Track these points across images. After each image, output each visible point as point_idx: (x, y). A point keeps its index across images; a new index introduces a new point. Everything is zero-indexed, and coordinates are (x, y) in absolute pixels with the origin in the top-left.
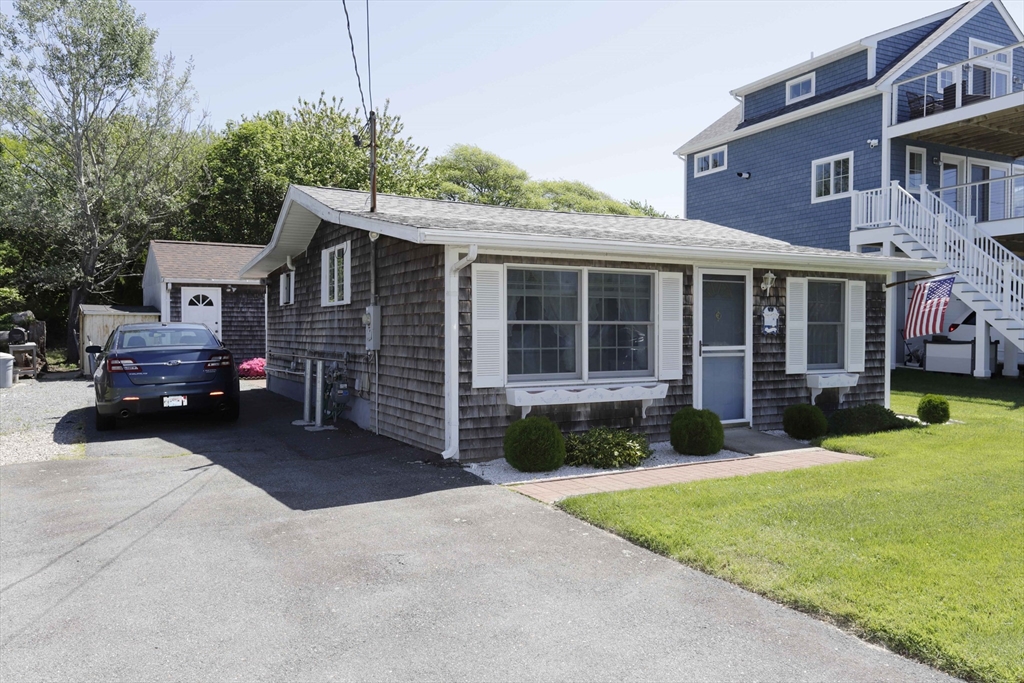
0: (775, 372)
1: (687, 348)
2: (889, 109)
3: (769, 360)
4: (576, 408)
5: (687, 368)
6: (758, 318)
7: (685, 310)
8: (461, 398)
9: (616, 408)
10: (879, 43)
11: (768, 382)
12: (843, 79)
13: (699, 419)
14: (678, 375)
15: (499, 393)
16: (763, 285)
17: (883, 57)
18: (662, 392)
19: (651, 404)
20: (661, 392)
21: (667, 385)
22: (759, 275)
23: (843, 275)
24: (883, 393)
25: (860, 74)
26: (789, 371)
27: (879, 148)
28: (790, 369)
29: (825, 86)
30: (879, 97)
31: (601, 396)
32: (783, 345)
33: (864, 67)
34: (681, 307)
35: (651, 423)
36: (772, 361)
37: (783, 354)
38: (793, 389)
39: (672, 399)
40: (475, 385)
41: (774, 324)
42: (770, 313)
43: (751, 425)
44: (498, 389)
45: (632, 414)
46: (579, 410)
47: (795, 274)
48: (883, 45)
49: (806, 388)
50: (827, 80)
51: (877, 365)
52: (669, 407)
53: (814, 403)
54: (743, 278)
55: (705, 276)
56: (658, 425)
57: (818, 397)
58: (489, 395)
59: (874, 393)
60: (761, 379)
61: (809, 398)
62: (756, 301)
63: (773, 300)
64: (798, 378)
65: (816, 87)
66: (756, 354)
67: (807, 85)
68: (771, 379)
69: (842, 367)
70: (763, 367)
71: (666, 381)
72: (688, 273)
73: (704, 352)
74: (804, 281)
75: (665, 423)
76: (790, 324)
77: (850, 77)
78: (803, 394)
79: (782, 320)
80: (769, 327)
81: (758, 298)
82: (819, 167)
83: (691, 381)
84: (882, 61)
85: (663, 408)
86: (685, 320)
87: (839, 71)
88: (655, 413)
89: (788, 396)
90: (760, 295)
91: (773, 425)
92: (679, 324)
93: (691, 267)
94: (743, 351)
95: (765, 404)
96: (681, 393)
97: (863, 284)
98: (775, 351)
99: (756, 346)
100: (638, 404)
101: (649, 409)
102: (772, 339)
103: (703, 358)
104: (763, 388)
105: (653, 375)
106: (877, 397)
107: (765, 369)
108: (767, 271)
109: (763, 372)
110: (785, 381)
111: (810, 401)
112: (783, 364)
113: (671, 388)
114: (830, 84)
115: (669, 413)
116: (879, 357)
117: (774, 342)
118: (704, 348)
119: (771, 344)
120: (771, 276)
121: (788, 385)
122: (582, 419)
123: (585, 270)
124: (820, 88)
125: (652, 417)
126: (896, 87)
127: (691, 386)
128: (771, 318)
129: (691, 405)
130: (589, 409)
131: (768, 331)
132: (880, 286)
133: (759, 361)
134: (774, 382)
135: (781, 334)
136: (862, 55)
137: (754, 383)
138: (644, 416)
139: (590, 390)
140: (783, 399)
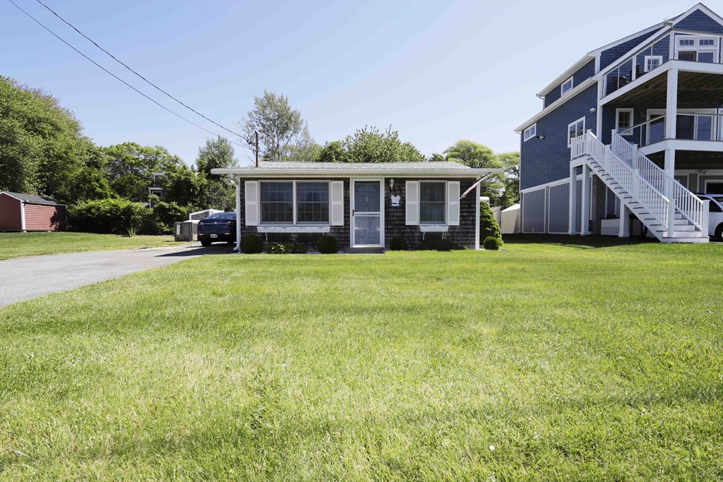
0: (399, 224)
1: (346, 212)
2: (601, 89)
3: (395, 218)
5: (347, 221)
6: (388, 200)
7: (344, 197)
8: (242, 229)
9: (310, 236)
10: (602, 53)
11: (394, 229)
12: (585, 77)
14: (342, 224)
15: (255, 228)
18: (327, 230)
23: (445, 179)
24: (474, 237)
26: (407, 223)
27: (595, 113)
30: (596, 84)
32: (404, 212)
33: (593, 67)
36: (397, 219)
37: (405, 216)
38: (411, 232)
39: (339, 234)
40: (246, 225)
41: (398, 202)
42: (395, 197)
43: (384, 247)
44: (255, 226)
45: (318, 239)
47: (412, 179)
49: (419, 232)
54: (379, 182)
55: (356, 182)
57: (427, 236)
58: (252, 229)
59: (468, 236)
60: (391, 227)
61: (422, 237)
62: (386, 192)
63: (397, 192)
64: (414, 227)
66: (386, 216)
67: (569, 85)
68: (396, 227)
69: (443, 223)
71: (334, 226)
72: (346, 181)
74: (417, 183)
76: (408, 202)
77: (588, 75)
78: (416, 234)
79: (403, 201)
80: (395, 204)
81: (388, 191)
82: (571, 127)
83: (349, 227)
84: (603, 63)
86: (344, 201)
87: (583, 73)
89: (407, 235)
90: (389, 189)
92: (342, 203)
93: (348, 179)
94: (378, 214)
96: (343, 231)
97: (458, 183)
98: (398, 215)
99: (387, 212)
100: (321, 235)
103: (356, 217)
104: (392, 231)
105: (328, 223)
107: (393, 223)
108: (390, 179)
109: (391, 224)
110: (405, 229)
112: (404, 221)
113: (336, 230)
117: (398, 210)
118: (356, 213)
119: (396, 211)
120: (392, 180)
121: (407, 231)
122: (294, 239)
123: (294, 182)
124: (575, 84)
126: (606, 76)
127: (349, 229)
128: (395, 200)
129: (349, 237)
133: (389, 219)
134: (398, 228)
135: (402, 207)
136: (593, 62)
137: (386, 229)
140: (404, 236)
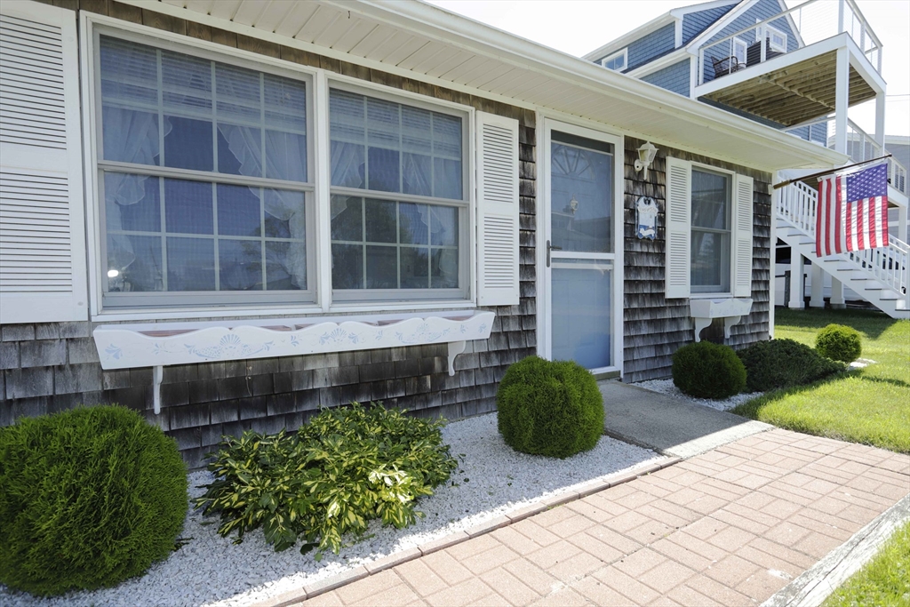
0: (651, 294)
1: (527, 251)
2: (695, 70)
3: (644, 277)
4: (304, 364)
5: (527, 285)
6: (631, 213)
7: (522, 187)
9: (395, 359)
10: (685, 16)
11: (643, 310)
12: (653, 51)
13: (557, 384)
14: (512, 297)
15: (77, 336)
16: (637, 163)
17: (688, 29)
18: (483, 328)
19: (462, 349)
20: (481, 327)
21: (492, 314)
22: (632, 148)
23: (729, 166)
24: (766, 324)
25: (668, 44)
26: (669, 294)
28: (671, 292)
29: (636, 59)
30: (688, 60)
31: (353, 338)
32: (661, 256)
33: (672, 38)
34: (516, 182)
35: (464, 384)
36: (648, 279)
37: (662, 269)
38: (674, 320)
39: (503, 338)
41: (652, 224)
42: (647, 206)
43: (622, 376)
44: (72, 327)
45: (429, 369)
46: (310, 367)
47: (676, 153)
48: (688, 18)
49: (689, 317)
50: (638, 54)
51: (762, 288)
52: (497, 352)
53: (698, 339)
54: (611, 147)
55: (554, 134)
56: (478, 387)
57: (703, 332)
58: (39, 344)
59: (759, 324)
60: (635, 305)
61: (692, 332)
62: (628, 187)
63: (650, 188)
64: (679, 303)
65: (629, 60)
66: (628, 268)
67: (620, 61)
68: (647, 306)
69: (727, 290)
70: (637, 287)
71: (491, 308)
72: (527, 124)
73: (555, 260)
74: (688, 165)
75: (490, 381)
76: (671, 227)
77: (659, 48)
78: (685, 327)
79: (661, 219)
80: (646, 228)
81: (631, 182)
83: (535, 309)
84: (687, 33)
85: (487, 355)
86: (522, 204)
87: (650, 44)
88: (473, 365)
89: (668, 329)
90: (634, 178)
91: (650, 374)
92: (513, 210)
93: (532, 115)
94: (609, 262)
95: (639, 343)
96: (517, 328)
97: (750, 180)
98: (652, 264)
99: (628, 255)
100: (441, 350)
101: (462, 358)
102: (647, 245)
103: (553, 270)
104: (637, 318)
105: (468, 298)
106: (763, 330)
107: (640, 291)
108: (644, 143)
109: (637, 295)
110: (664, 308)
111: (694, 337)
112: (661, 284)
113: (501, 320)
114: (641, 57)
115: (496, 363)
116: (764, 278)
117: (651, 250)
118: (554, 254)
119: (648, 254)
120: (651, 147)
121: (668, 315)
122: (320, 384)
123: (322, 77)
124: (631, 61)
125: (468, 372)
126: (702, 51)
127: (533, 317)
128: (647, 214)
129: (533, 350)
130: (334, 364)
131: (645, 233)
132: (765, 185)
133: (632, 278)
134: (651, 310)
135: (660, 241)
136: (670, 27)
137: (626, 311)
138: (452, 372)
139: (327, 325)
140: (661, 335)
